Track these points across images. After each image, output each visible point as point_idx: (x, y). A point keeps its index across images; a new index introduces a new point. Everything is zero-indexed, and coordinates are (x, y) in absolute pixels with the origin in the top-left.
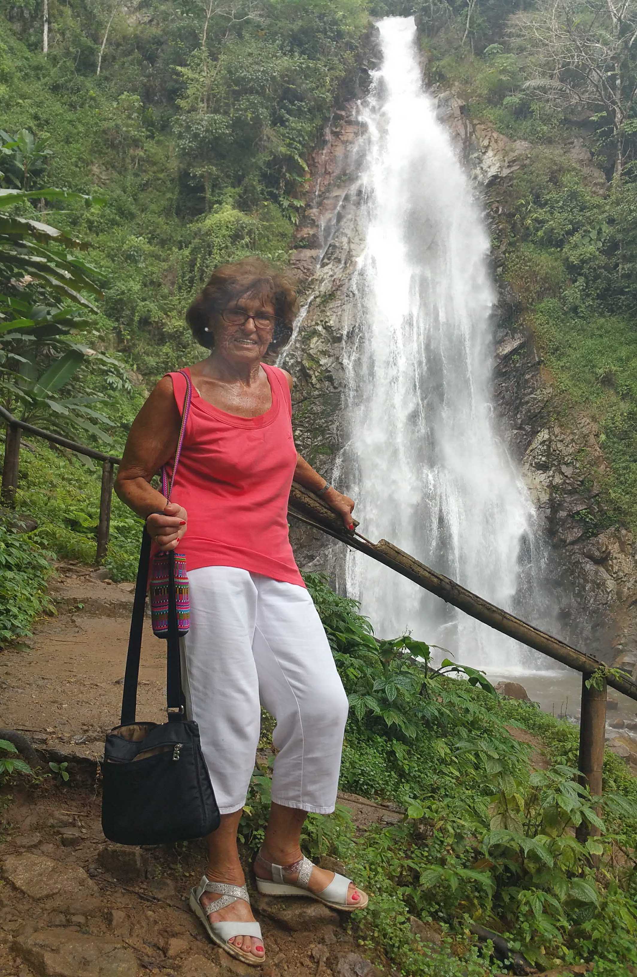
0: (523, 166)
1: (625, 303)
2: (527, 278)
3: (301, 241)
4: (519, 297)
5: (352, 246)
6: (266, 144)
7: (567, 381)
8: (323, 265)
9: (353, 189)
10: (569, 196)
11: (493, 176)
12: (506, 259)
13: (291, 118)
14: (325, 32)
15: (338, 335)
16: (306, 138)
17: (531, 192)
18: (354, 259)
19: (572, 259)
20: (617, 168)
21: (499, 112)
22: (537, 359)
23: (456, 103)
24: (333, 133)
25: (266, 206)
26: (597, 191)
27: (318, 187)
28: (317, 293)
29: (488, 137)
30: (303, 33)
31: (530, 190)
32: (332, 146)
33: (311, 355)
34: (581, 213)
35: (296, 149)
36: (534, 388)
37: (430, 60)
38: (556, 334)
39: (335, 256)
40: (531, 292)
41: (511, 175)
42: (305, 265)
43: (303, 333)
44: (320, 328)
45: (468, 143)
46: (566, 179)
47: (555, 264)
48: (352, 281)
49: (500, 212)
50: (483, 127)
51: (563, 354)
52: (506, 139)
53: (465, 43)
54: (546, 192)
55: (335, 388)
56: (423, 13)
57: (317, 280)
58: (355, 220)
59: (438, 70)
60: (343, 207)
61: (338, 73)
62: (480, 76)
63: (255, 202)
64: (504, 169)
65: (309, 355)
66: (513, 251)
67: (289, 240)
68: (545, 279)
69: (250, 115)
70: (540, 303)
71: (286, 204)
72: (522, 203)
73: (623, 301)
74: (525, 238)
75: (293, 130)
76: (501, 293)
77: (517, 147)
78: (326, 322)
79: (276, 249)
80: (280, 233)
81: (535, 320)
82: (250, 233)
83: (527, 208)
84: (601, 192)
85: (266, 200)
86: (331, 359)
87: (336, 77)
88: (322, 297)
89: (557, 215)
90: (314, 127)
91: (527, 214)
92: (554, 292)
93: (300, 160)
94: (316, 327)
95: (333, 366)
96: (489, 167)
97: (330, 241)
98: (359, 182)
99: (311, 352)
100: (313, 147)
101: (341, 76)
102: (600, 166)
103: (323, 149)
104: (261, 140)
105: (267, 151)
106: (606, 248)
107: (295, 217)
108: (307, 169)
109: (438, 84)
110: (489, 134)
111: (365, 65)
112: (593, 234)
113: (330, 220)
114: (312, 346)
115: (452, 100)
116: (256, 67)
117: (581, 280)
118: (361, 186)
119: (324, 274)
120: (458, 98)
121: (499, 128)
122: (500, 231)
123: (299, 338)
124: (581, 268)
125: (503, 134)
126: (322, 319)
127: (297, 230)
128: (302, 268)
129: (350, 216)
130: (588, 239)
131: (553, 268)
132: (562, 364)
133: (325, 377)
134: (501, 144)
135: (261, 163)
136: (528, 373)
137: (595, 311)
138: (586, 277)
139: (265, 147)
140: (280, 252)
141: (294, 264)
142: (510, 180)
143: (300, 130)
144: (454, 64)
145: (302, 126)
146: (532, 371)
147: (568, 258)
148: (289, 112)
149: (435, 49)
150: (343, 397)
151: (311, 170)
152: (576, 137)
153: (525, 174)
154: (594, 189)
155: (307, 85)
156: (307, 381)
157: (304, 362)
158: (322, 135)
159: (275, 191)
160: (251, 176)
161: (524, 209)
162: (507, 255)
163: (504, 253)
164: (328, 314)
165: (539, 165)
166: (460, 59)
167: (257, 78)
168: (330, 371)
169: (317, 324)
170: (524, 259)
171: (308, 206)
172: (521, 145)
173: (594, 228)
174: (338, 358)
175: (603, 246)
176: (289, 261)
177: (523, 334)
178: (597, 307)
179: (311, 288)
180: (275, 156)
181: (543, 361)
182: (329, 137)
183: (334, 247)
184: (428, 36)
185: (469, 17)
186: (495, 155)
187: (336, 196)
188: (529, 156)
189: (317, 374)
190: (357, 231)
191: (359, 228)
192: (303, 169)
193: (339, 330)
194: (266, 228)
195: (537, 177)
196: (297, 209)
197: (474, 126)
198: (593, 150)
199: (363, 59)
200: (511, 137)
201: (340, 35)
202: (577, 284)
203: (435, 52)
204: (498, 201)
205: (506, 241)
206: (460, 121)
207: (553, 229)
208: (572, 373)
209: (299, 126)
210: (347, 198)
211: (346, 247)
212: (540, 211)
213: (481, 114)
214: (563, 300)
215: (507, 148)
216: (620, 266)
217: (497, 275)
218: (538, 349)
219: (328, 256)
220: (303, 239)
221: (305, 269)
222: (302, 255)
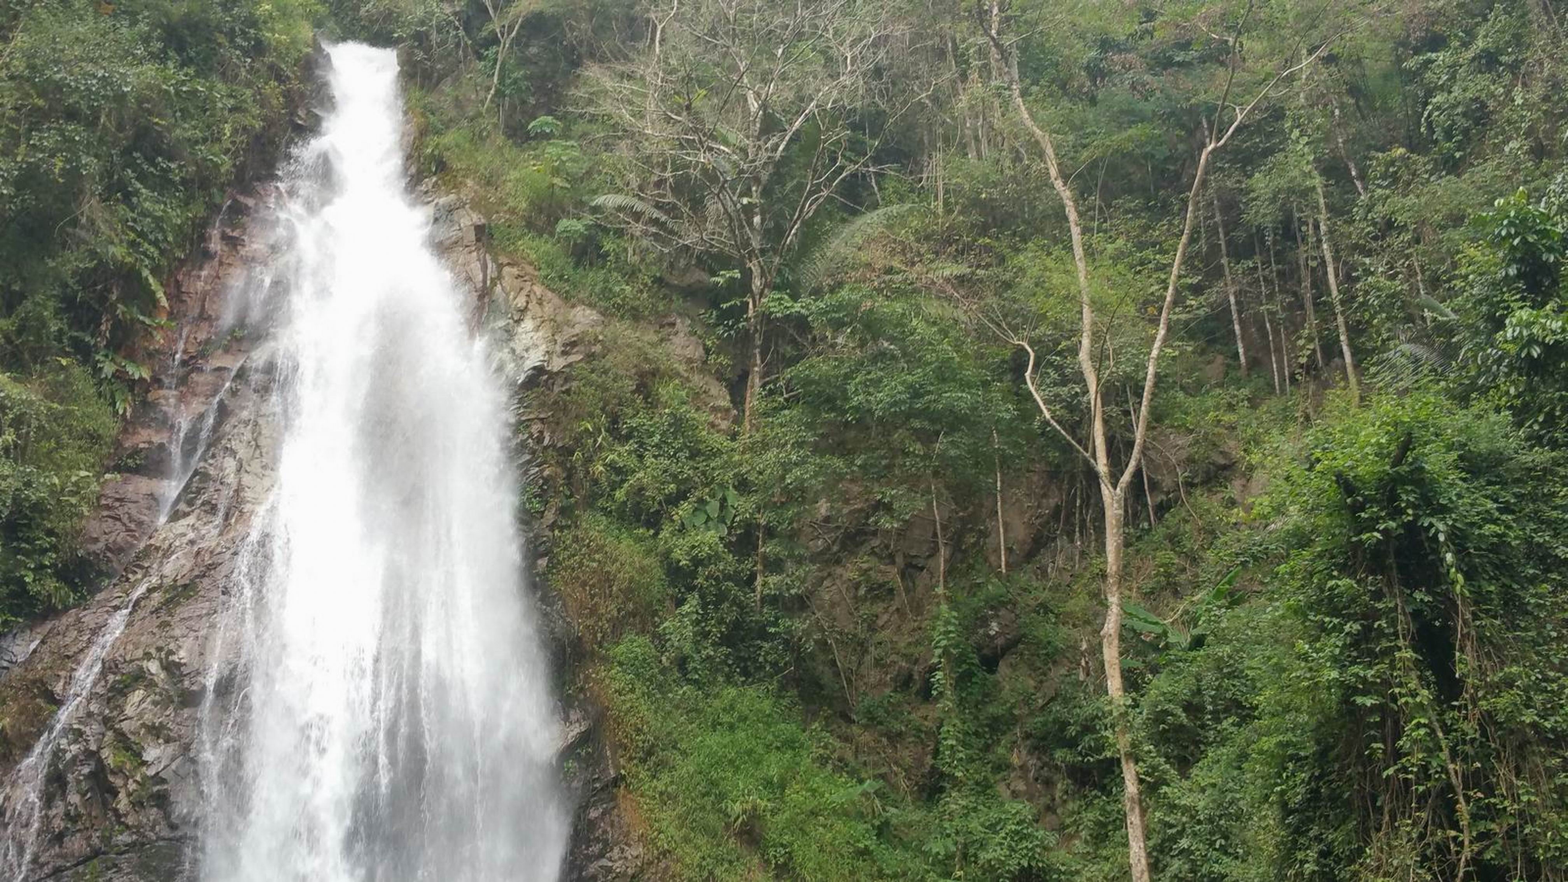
0: (590, 357)
1: (769, 658)
2: (593, 586)
3: (130, 456)
4: (579, 627)
5: (246, 479)
6: (83, 234)
7: (671, 829)
8: (175, 516)
9: (259, 357)
10: (670, 425)
11: (534, 368)
12: (555, 542)
13: (144, 191)
14: (231, 35)
15: (194, 688)
16: (170, 239)
17: (603, 409)
18: (247, 507)
19: (677, 554)
20: (753, 382)
21: (546, 246)
22: (612, 772)
23: (469, 219)
24: (224, 237)
25: (62, 367)
26: (717, 422)
27: (181, 346)
28: (155, 580)
29: (524, 292)
30: (188, 28)
31: (601, 404)
32: (221, 263)
33: (123, 734)
34: (691, 463)
35: (144, 253)
36: (606, 842)
37: (423, 132)
38: (649, 716)
39: (205, 497)
40: (600, 619)
41: (567, 370)
42: (134, 512)
43: (111, 678)
44: (153, 667)
45: (486, 300)
46: (665, 391)
47: (646, 562)
48: (240, 558)
49: (546, 442)
50: (515, 271)
51: (662, 764)
52: (556, 301)
53: (488, 111)
54: (630, 411)
55: (173, 827)
56: (416, 44)
57: (157, 549)
58: (256, 424)
59: (436, 153)
60: (234, 393)
61: (247, 121)
62: (514, 175)
63: (39, 355)
64: (555, 357)
65: (121, 736)
66: (569, 527)
67: (105, 451)
68: (628, 593)
69: (60, 164)
70: (618, 644)
71: (108, 369)
72: (587, 430)
73: (767, 653)
74: (590, 501)
75: (145, 216)
76: (546, 615)
77: (577, 319)
78: (171, 653)
79: (74, 466)
80: (87, 432)
81: (607, 681)
82: (18, 422)
83: (595, 441)
84: (724, 425)
85: (67, 355)
86: (171, 749)
87: (245, 128)
88: (166, 591)
89: (649, 460)
90: (188, 218)
91: (594, 451)
92: (643, 622)
93: (151, 280)
94: (145, 664)
95: (173, 766)
96: (527, 350)
97: (195, 462)
98: (271, 344)
99: (125, 726)
100: (180, 260)
101: (253, 127)
102: (720, 377)
103: (201, 268)
104: (75, 223)
105: (83, 247)
106: (734, 539)
107: (124, 401)
108: (164, 302)
109: (434, 179)
110: (527, 286)
111: (300, 118)
112: (713, 507)
113: (202, 417)
114: (129, 711)
115: (461, 212)
116: (89, 68)
117: (692, 604)
118: (273, 355)
119: (177, 536)
120: (471, 208)
121: (546, 277)
122: (546, 480)
123: (99, 690)
124: (693, 575)
125: (553, 291)
126: (160, 643)
127: (125, 431)
128: (125, 519)
129: (245, 414)
130: (703, 518)
131: (643, 570)
132: (661, 787)
133: (152, 796)
134: (548, 309)
135: (67, 270)
136: (594, 804)
137: (717, 670)
138: (702, 597)
139: (81, 241)
140: (83, 473)
141: (108, 507)
142: (566, 380)
143: (161, 219)
144: (467, 145)
145: (164, 211)
146: (602, 801)
147: (669, 551)
148: (142, 177)
149: (433, 114)
150: (188, 851)
151: (171, 307)
152: (680, 315)
153: (593, 371)
154: (712, 418)
155: (186, 130)
156: (105, 804)
157: (105, 753)
158: (203, 238)
159: (87, 339)
160: (39, 298)
161: (591, 441)
162: (556, 532)
163: (552, 527)
164: (177, 632)
165: (620, 357)
166: (479, 139)
167: (88, 89)
168: (163, 781)
169: (148, 656)
170: (588, 546)
171: (157, 381)
172: (584, 316)
173: (713, 496)
174: (186, 748)
175: (729, 534)
176: (98, 499)
177: (586, 711)
178: (720, 663)
179: (141, 567)
180: (101, 261)
181: (623, 778)
182: (215, 245)
183: (204, 476)
184: (422, 87)
185: (499, 63)
186: (537, 329)
187: (219, 369)
188: (601, 338)
189: (132, 786)
190: (258, 446)
191: (262, 442)
192: (155, 302)
193: (199, 673)
194: (55, 417)
195: (614, 380)
196: (132, 384)
197: (500, 267)
198: (709, 343)
199: (297, 107)
200: (567, 298)
201: (259, 48)
202: (686, 608)
203: (432, 118)
204: (542, 420)
205: (556, 502)
206: (475, 254)
207: (642, 489)
208: (680, 810)
209: (158, 210)
210: (241, 375)
211: (231, 479)
212: (620, 449)
213: (512, 247)
214: (660, 640)
215: (559, 319)
216: (759, 580)
217: (538, 574)
218: (615, 748)
219: (189, 495)
220: (136, 452)
221: (131, 519)
222: (130, 488)
